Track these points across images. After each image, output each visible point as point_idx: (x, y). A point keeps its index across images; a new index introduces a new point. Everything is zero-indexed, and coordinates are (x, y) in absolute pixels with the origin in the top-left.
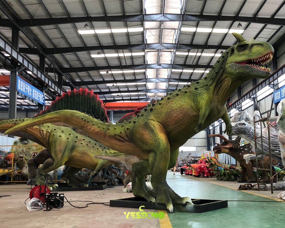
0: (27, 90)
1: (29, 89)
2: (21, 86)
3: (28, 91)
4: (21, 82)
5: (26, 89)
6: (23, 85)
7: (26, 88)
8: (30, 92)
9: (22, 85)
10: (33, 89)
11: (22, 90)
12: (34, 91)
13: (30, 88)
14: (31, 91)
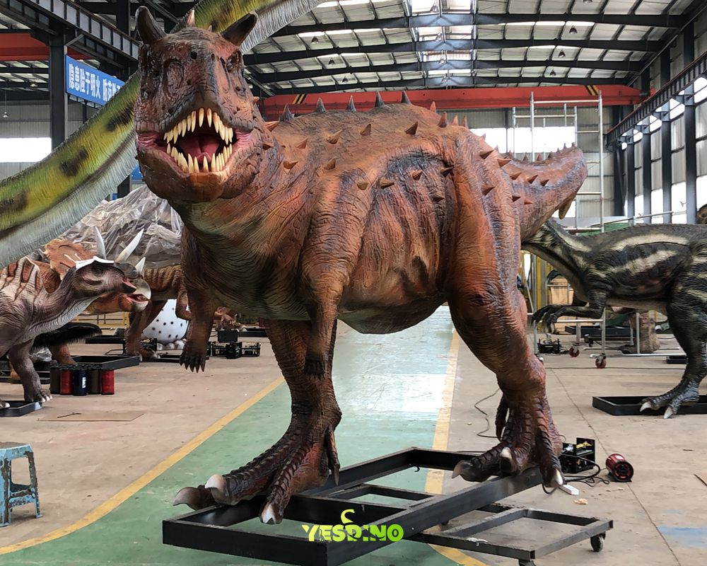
0: (90, 85)
1: (93, 81)
2: (76, 80)
3: (93, 88)
4: (74, 70)
5: (86, 83)
6: (79, 75)
7: (88, 81)
8: (96, 88)
9: (78, 77)
10: (104, 80)
11: (77, 89)
12: (105, 84)
13: (96, 79)
14: (98, 86)
